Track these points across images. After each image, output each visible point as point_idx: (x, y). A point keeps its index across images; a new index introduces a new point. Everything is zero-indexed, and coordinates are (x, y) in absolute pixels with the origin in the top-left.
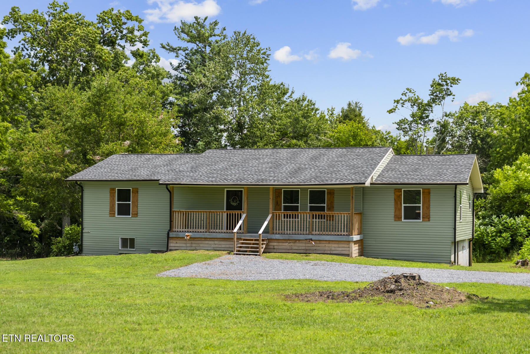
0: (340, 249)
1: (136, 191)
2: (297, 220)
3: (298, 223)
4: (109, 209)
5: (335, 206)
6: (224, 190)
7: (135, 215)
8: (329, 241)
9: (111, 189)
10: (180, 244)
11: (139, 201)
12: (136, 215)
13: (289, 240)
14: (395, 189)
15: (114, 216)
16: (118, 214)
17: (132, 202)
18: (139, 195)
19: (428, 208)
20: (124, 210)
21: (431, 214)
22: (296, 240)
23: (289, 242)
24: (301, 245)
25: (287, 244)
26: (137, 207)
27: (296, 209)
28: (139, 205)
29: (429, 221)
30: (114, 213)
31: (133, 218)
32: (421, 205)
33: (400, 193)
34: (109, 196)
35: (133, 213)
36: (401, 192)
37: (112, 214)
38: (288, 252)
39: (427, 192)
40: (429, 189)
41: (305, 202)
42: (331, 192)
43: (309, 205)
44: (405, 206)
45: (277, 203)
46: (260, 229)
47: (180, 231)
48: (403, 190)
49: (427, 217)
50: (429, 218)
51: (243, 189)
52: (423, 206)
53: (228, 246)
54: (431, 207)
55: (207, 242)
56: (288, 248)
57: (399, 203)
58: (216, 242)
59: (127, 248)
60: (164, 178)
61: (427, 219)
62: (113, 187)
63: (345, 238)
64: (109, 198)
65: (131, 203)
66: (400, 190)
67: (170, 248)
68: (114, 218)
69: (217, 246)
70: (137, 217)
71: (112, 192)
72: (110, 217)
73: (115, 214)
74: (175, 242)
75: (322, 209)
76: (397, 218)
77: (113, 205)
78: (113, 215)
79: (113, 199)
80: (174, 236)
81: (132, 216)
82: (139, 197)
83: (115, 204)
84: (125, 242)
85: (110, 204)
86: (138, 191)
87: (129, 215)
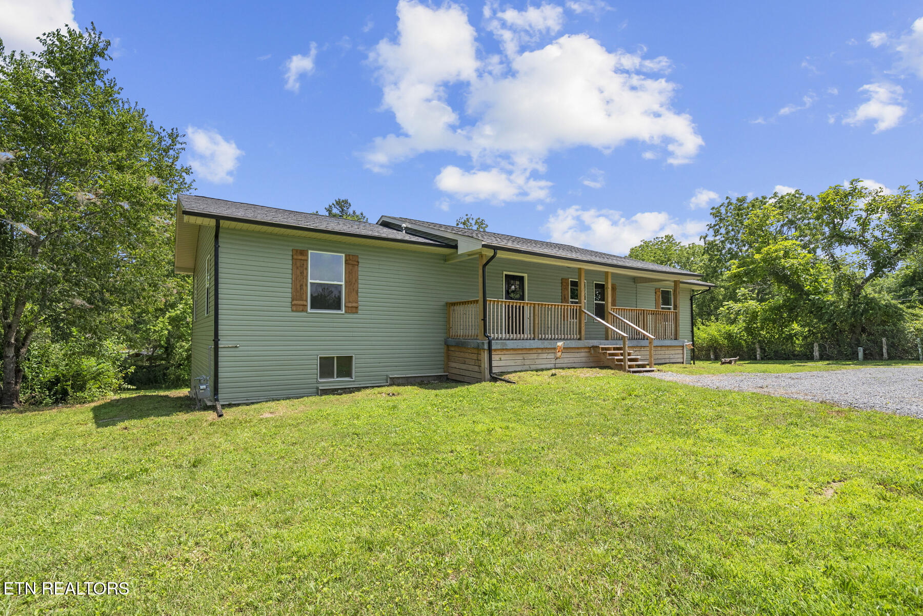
1: (353, 262)
4: (290, 295)
7: (354, 310)
9: (295, 250)
11: (360, 281)
12: (353, 310)
14: (656, 289)
16: (312, 307)
17: (346, 282)
18: (360, 269)
20: (326, 299)
26: (357, 292)
28: (360, 290)
30: (305, 303)
31: (347, 316)
34: (290, 267)
35: (350, 305)
36: (660, 291)
37: (297, 305)
41: (590, 298)
43: (595, 302)
45: (564, 298)
51: (526, 275)
57: (659, 303)
59: (333, 377)
62: (300, 247)
64: (290, 271)
65: (343, 283)
68: (304, 314)
70: (357, 313)
71: (300, 257)
72: (293, 311)
73: (306, 306)
77: (301, 286)
78: (301, 308)
79: (302, 273)
81: (346, 312)
82: (360, 273)
83: (306, 285)
84: (326, 366)
85: (294, 282)
86: (358, 262)
87: (339, 308)
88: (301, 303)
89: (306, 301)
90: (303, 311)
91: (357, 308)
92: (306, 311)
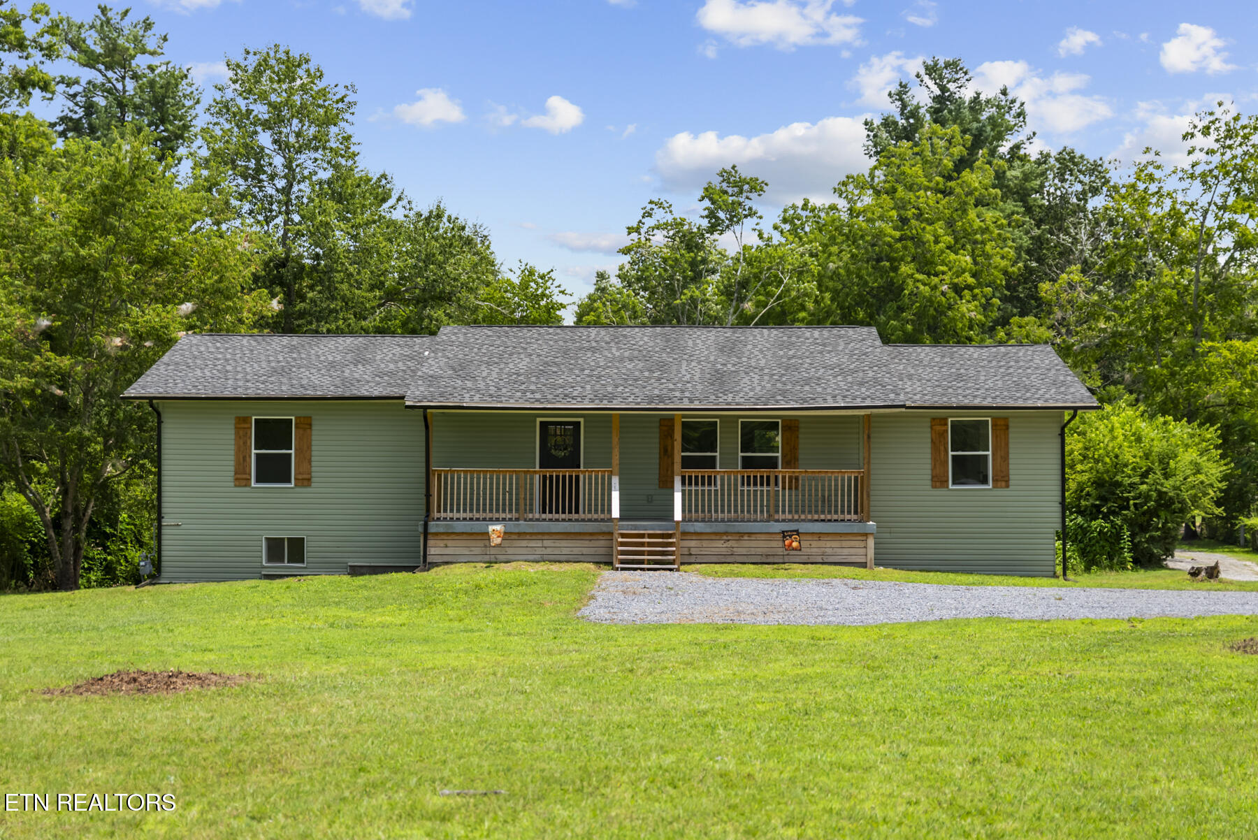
0: (846, 551)
1: (306, 424)
2: (713, 488)
3: (716, 495)
4: (233, 468)
5: (801, 457)
6: (535, 421)
7: (306, 483)
8: (820, 535)
9: (237, 418)
10: (454, 548)
11: (313, 448)
12: (305, 481)
13: (726, 533)
14: (934, 419)
15: (248, 485)
16: (258, 481)
17: (296, 450)
18: (314, 433)
19: (1006, 458)
20: (273, 470)
21: (1011, 472)
22: (742, 534)
23: (725, 538)
24: (753, 544)
25: (719, 544)
26: (310, 461)
27: (710, 463)
28: (313, 459)
29: (1007, 486)
30: (248, 477)
31: (298, 490)
32: (990, 453)
33: (943, 428)
34: (233, 437)
35: (300, 477)
36: (946, 424)
37: (241, 478)
38: (723, 560)
39: (1003, 426)
40: (1006, 419)
41: (728, 448)
42: (792, 426)
43: (741, 454)
44: (953, 456)
45: (666, 451)
46: (673, 511)
47: (458, 519)
48: (950, 420)
49: (1003, 479)
50: (1007, 481)
51: (582, 420)
52: (993, 454)
53: (576, 551)
54: (1011, 456)
55: (524, 543)
56: (724, 551)
57: (942, 448)
58: (547, 543)
59: (283, 562)
60: (415, 394)
61: (1003, 484)
62: (243, 413)
63: (856, 528)
64: (233, 442)
65: (292, 452)
66: (943, 421)
67: (429, 559)
68: (247, 489)
69: (549, 551)
70: (309, 485)
71: (243, 426)
72: (236, 486)
73: (250, 479)
74: (441, 543)
75: (772, 463)
76: (938, 481)
77: (244, 458)
78: (244, 483)
79: (245, 443)
80: (441, 530)
81: (296, 485)
82: (313, 438)
83: (250, 457)
84: (275, 548)
85: (237, 455)
86: (311, 425)
87: (289, 481)
88: (244, 476)
89: (250, 475)
90: (246, 486)
91: (309, 480)
92: (250, 485)
